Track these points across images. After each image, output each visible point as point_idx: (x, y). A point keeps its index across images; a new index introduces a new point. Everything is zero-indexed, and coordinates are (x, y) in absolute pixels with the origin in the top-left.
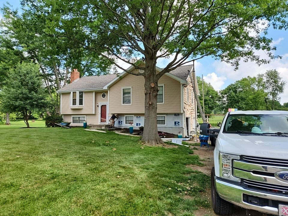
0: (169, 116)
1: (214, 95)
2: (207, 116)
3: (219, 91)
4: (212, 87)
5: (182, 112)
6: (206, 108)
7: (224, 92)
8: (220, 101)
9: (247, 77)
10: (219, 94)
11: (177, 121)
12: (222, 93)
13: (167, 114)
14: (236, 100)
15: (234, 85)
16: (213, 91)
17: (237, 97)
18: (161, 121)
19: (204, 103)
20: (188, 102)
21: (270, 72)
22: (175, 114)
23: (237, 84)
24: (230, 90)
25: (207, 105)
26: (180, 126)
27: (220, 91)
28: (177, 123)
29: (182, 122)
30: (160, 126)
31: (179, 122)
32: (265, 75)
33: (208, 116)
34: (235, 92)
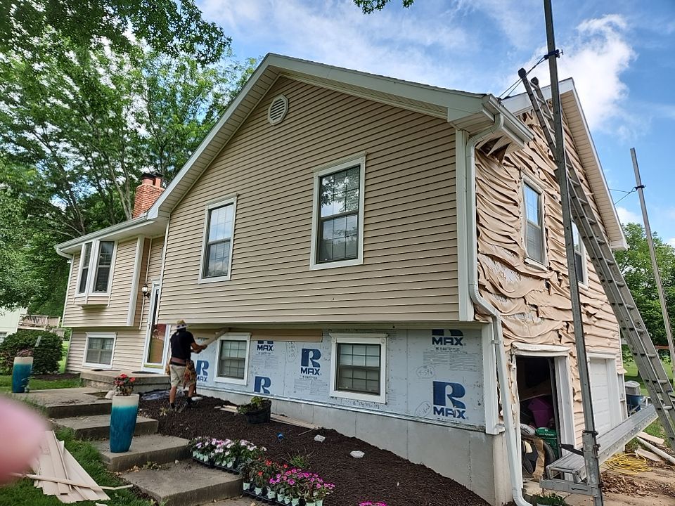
0: (401, 344)
5: (467, 315)
13: (391, 330)
18: (361, 375)
20: (542, 261)
22: (435, 332)
26: (471, 418)
28: (449, 390)
29: (481, 386)
30: (355, 402)
31: (459, 391)
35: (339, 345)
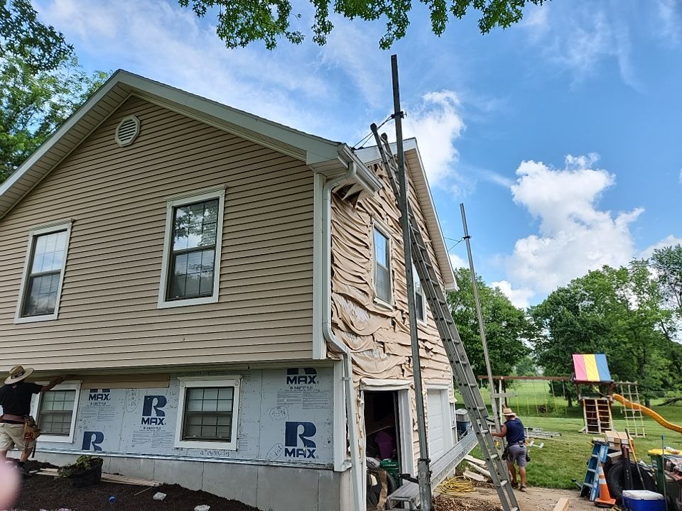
0: (255, 385)
1: (513, 319)
2: (498, 381)
3: (526, 310)
4: (507, 298)
5: (321, 353)
6: (494, 358)
7: (540, 313)
8: (532, 336)
9: (601, 270)
10: (527, 319)
11: (299, 415)
12: (535, 316)
13: (246, 371)
14: (579, 333)
15: (567, 291)
16: (510, 309)
17: (583, 322)
19: (489, 344)
20: (388, 300)
21: (665, 253)
22: (291, 371)
23: (577, 288)
24: (559, 304)
25: (497, 348)
26: (321, 458)
27: (530, 308)
28: (300, 430)
29: (331, 423)
30: (203, 451)
31: (310, 430)
32: (651, 262)
33: (503, 381)
34: (575, 309)
35: (188, 390)
